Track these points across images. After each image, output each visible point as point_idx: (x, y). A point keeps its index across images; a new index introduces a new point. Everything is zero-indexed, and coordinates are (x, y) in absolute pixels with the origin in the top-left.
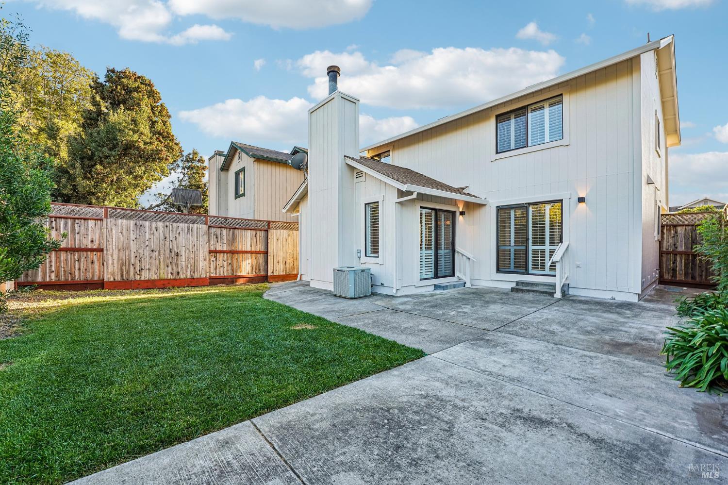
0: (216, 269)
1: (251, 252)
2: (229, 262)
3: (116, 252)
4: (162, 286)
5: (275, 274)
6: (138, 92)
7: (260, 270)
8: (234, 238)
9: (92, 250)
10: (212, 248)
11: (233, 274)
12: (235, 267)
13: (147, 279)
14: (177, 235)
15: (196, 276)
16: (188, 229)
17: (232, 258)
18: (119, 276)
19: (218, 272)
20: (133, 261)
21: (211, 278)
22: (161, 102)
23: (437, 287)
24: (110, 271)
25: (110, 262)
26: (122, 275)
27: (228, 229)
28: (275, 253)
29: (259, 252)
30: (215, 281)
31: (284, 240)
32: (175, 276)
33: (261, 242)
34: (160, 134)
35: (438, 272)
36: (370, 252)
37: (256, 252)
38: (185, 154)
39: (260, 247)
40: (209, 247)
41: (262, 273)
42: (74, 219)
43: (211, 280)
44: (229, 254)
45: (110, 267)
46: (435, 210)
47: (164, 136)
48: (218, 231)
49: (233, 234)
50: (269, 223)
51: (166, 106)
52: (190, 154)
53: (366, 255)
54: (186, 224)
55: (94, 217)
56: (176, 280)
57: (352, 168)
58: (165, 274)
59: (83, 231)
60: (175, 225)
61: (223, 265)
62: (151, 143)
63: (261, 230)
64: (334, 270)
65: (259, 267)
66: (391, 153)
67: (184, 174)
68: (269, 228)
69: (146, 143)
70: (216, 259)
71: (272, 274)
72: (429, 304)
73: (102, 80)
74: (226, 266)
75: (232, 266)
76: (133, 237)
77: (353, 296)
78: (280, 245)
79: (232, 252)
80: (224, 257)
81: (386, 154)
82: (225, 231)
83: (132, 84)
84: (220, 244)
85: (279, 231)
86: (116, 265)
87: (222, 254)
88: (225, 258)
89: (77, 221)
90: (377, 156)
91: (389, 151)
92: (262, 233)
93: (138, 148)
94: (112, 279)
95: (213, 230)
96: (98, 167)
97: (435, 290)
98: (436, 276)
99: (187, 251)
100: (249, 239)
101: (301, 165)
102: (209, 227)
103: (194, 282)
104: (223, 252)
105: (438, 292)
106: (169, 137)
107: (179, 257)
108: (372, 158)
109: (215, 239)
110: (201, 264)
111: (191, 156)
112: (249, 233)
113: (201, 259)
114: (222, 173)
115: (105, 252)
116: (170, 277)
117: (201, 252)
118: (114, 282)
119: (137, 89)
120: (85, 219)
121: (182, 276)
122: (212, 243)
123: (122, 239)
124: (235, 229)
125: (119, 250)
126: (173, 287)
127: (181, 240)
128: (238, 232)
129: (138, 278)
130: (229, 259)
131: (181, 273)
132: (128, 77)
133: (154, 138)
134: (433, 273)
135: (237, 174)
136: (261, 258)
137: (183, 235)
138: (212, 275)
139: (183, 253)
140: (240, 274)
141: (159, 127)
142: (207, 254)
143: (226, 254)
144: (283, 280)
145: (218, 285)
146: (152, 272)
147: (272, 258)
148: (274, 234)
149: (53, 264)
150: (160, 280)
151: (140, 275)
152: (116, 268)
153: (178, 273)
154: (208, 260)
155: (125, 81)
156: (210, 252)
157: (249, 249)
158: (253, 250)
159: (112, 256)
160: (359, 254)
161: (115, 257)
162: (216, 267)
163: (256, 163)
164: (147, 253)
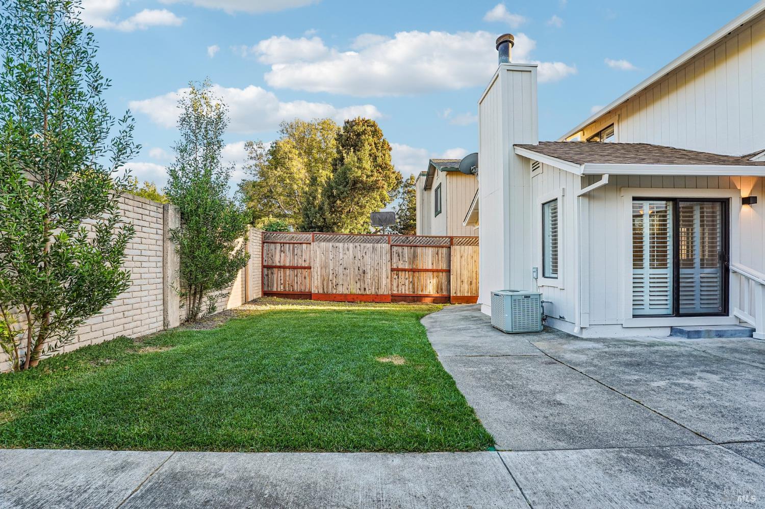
0: (398, 286)
1: (433, 271)
2: (411, 280)
3: (319, 269)
4: (352, 300)
5: (459, 295)
6: (365, 134)
7: (442, 289)
8: (415, 256)
9: (305, 268)
10: (395, 266)
11: (414, 292)
12: (416, 284)
13: (341, 293)
14: (364, 255)
15: (381, 292)
16: (373, 248)
17: (413, 276)
18: (322, 289)
19: (400, 289)
20: (331, 278)
21: (393, 295)
22: (383, 138)
23: (674, 331)
24: (315, 287)
25: (316, 277)
26: (323, 289)
27: (409, 248)
28: (459, 272)
29: (442, 271)
30: (396, 298)
31: (469, 257)
32: (362, 292)
33: (444, 259)
34: (381, 166)
35: (681, 307)
36: (551, 271)
37: (437, 271)
38: (404, 180)
39: (443, 266)
40: (391, 265)
41: (445, 293)
42: (294, 243)
43: (394, 298)
44: (410, 273)
45: (316, 282)
46: (675, 201)
47: (382, 167)
48: (400, 249)
49: (414, 252)
50: (451, 238)
51: (387, 141)
52: (408, 180)
53: (544, 275)
54: (371, 244)
55: (306, 242)
56: (363, 295)
57: (526, 160)
58: (355, 289)
59: (299, 253)
60: (362, 245)
61: (405, 283)
62: (372, 176)
63: (443, 247)
64: (492, 293)
65: (441, 286)
66: (616, 127)
67: (404, 199)
68: (452, 244)
69: (368, 176)
70: (398, 277)
71: (455, 295)
72: (626, 359)
73: (342, 132)
74: (407, 284)
75: (414, 284)
76: (331, 257)
77: (510, 329)
78: (464, 263)
79: (414, 271)
80: (405, 275)
81: (609, 131)
82: (406, 249)
83: (360, 129)
84: (401, 262)
85: (463, 247)
86: (319, 280)
87: (404, 272)
88: (407, 277)
89: (296, 245)
90: (597, 135)
91: (613, 124)
92: (444, 250)
93: (362, 182)
94: (317, 292)
95: (395, 249)
96: (338, 202)
97: (671, 335)
98: (677, 313)
99: (372, 269)
100: (430, 257)
101: (472, 168)
102: (391, 246)
103: (377, 299)
104: (405, 270)
105: (676, 340)
106: (387, 167)
107: (366, 275)
108: (588, 140)
109: (397, 258)
110: (384, 282)
111: (409, 181)
112: (430, 251)
113: (384, 276)
114: (426, 193)
115: (312, 269)
116: (358, 292)
117: (384, 269)
118: (318, 294)
119: (364, 132)
120: (300, 244)
121: (368, 292)
122: (395, 261)
123: (324, 258)
124: (416, 246)
125: (321, 268)
126: (361, 302)
127: (367, 259)
128: (419, 250)
129: (334, 292)
130: (411, 277)
131: (367, 289)
132: (358, 124)
133: (375, 171)
134: (670, 306)
135: (436, 191)
136: (443, 276)
137: (369, 254)
138: (395, 292)
139: (369, 271)
140: (420, 293)
141: (379, 160)
142: (389, 272)
143: (407, 272)
144: (467, 302)
145: (400, 303)
146: (345, 287)
147: (455, 277)
148: (456, 250)
149: (282, 278)
150: (351, 294)
151: (336, 289)
152: (319, 283)
153: (365, 289)
154: (390, 277)
155: (355, 128)
156: (392, 270)
157: (430, 267)
158: (434, 268)
159: (317, 273)
160: (535, 274)
161: (319, 273)
162: (398, 285)
163: (448, 177)
164: (341, 270)
